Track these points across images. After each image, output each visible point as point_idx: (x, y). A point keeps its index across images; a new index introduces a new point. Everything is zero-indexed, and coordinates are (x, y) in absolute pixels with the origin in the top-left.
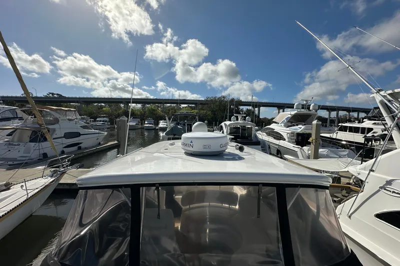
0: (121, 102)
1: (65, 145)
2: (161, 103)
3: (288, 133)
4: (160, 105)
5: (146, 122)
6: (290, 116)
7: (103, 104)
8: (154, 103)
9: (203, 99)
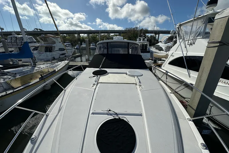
0: (76, 33)
2: (98, 33)
4: (97, 34)
5: (91, 45)
7: (65, 35)
8: (94, 33)
9: (124, 30)
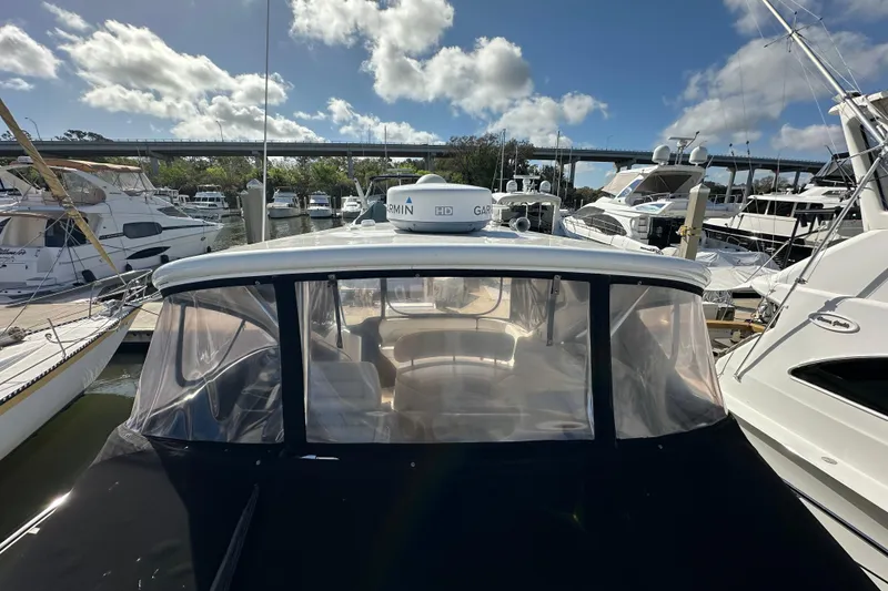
0: (249, 154)
1: (129, 254)
2: (343, 154)
3: (633, 218)
4: (340, 159)
5: (312, 201)
6: (641, 178)
7: (204, 159)
8: (327, 154)
9: (443, 143)
